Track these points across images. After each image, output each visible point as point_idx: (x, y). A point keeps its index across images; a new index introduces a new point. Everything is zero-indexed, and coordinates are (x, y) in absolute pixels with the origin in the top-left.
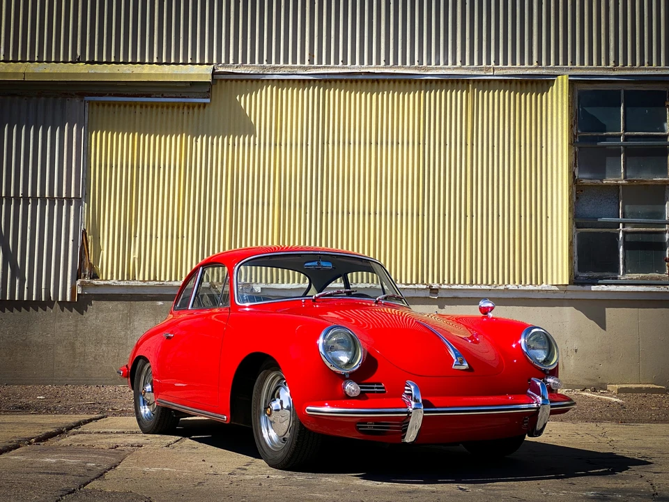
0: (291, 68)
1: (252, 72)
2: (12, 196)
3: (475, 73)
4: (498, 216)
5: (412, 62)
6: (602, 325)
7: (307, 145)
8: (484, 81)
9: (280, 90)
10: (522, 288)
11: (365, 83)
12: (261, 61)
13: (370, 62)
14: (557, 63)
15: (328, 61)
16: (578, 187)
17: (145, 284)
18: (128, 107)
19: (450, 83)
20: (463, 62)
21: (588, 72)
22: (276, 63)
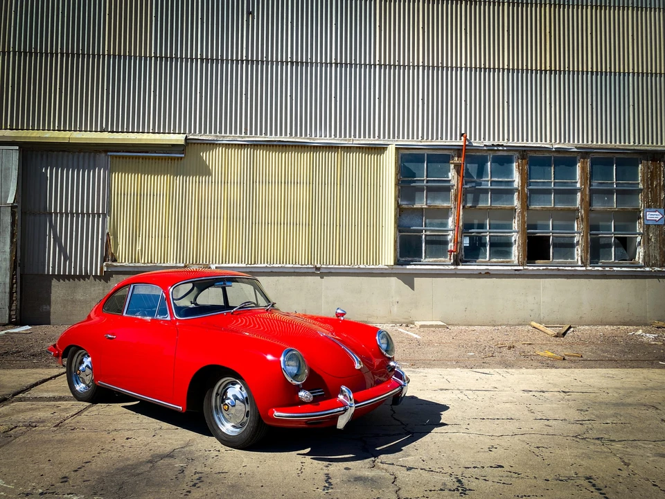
0: (234, 137)
1: (210, 139)
2: (63, 212)
3: (342, 142)
5: (306, 135)
6: (412, 287)
7: (243, 183)
8: (348, 147)
9: (227, 150)
10: (368, 267)
12: (215, 132)
13: (281, 134)
14: (389, 137)
15: (256, 134)
16: (400, 209)
17: (145, 265)
18: (134, 159)
19: (327, 148)
20: (335, 136)
21: (406, 143)
22: (225, 133)
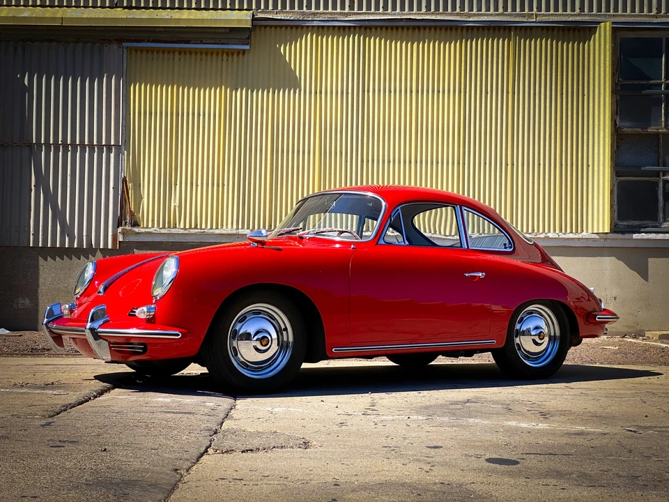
0: (331, 14)
1: (292, 18)
2: (51, 142)
3: (518, 19)
4: (539, 164)
5: (454, 8)
6: (645, 275)
7: (347, 93)
8: (526, 28)
9: (320, 37)
10: (562, 236)
11: (405, 30)
12: (301, 7)
13: (411, 8)
14: (599, 10)
15: (369, 7)
16: (619, 135)
17: (186, 232)
18: (166, 53)
19: (491, 31)
20: (505, 8)
21: (631, 20)
22: (316, 9)
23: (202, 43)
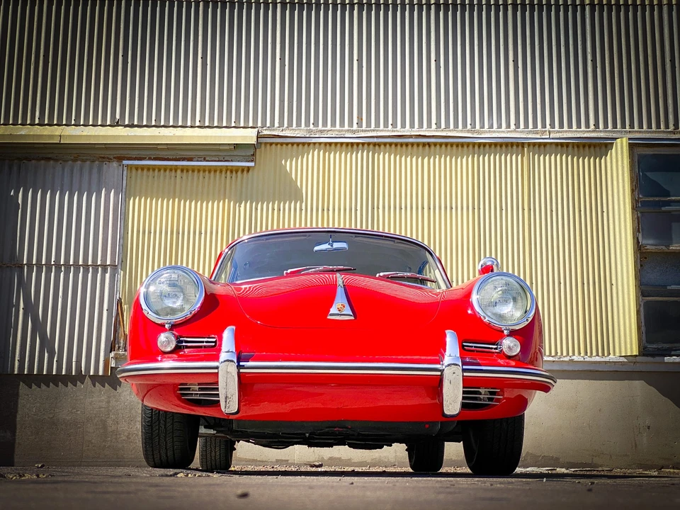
0: (339, 131)
1: (298, 135)
2: (43, 263)
3: (530, 136)
4: (560, 283)
5: (465, 125)
7: (356, 210)
8: (540, 144)
9: (327, 154)
10: (588, 359)
11: (415, 146)
12: (307, 124)
13: (421, 125)
14: (615, 126)
15: (377, 124)
16: (641, 253)
18: (168, 171)
19: (504, 147)
20: (517, 125)
21: (648, 136)
22: (323, 126)
23: (205, 160)
